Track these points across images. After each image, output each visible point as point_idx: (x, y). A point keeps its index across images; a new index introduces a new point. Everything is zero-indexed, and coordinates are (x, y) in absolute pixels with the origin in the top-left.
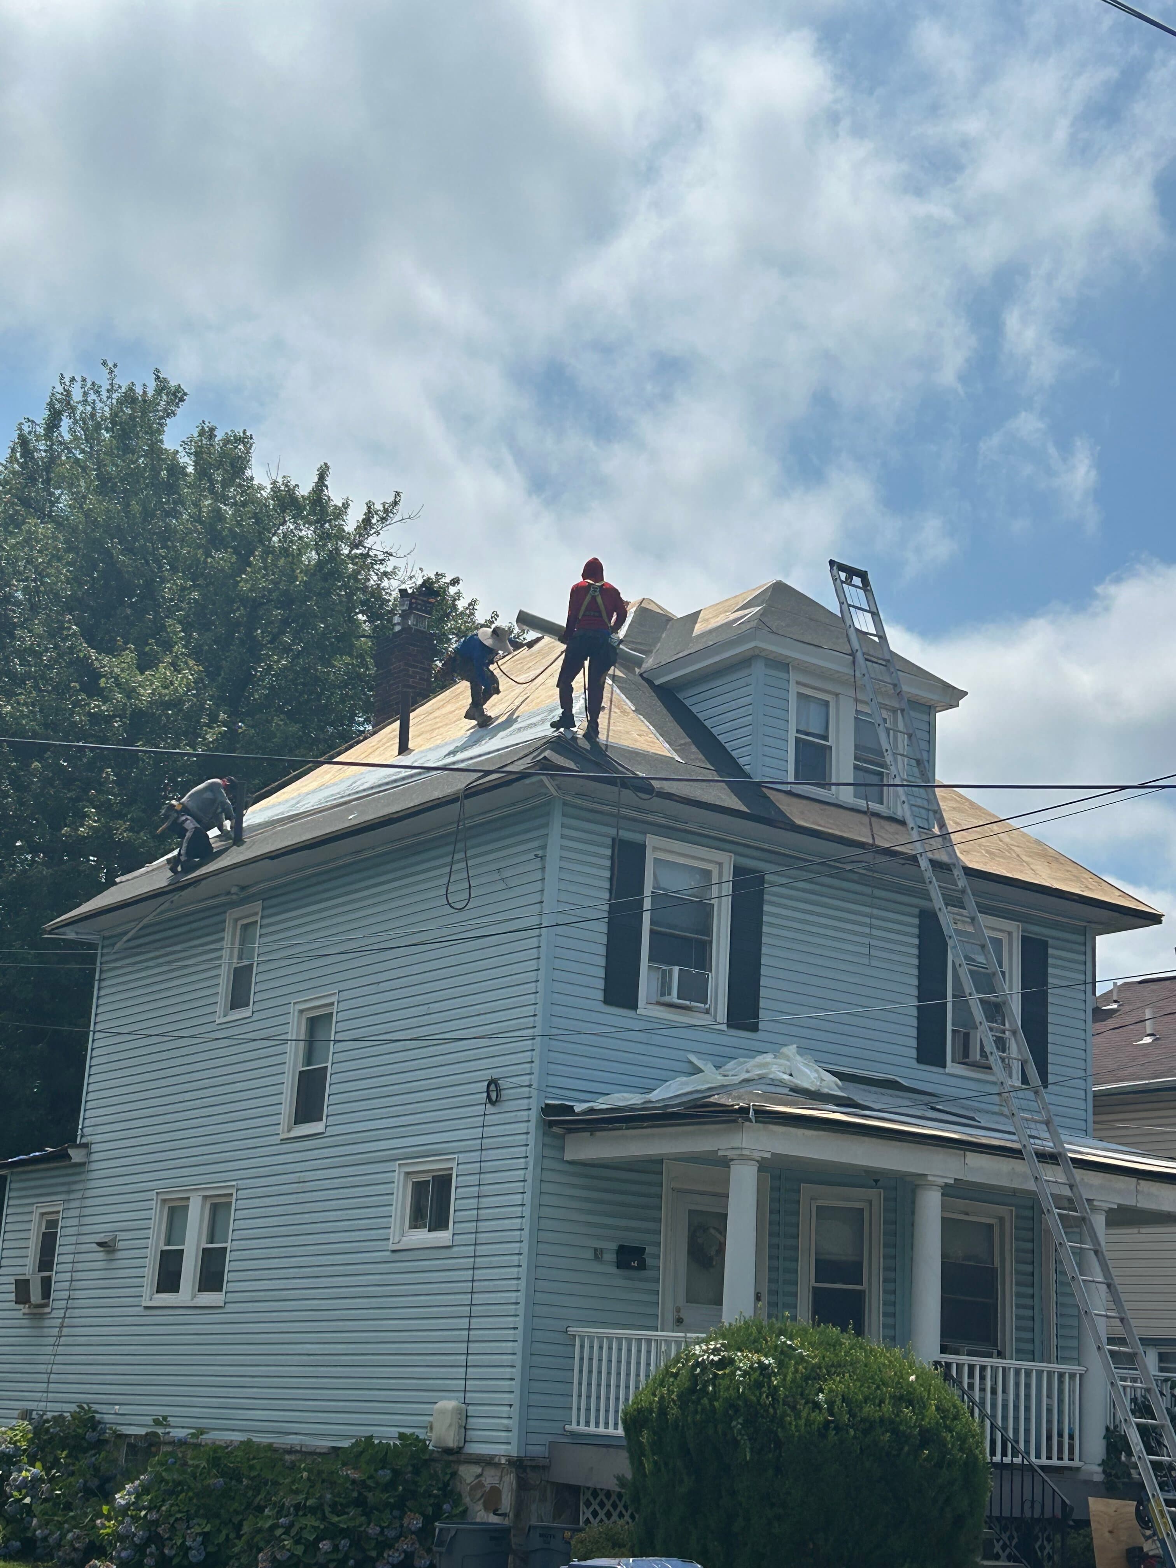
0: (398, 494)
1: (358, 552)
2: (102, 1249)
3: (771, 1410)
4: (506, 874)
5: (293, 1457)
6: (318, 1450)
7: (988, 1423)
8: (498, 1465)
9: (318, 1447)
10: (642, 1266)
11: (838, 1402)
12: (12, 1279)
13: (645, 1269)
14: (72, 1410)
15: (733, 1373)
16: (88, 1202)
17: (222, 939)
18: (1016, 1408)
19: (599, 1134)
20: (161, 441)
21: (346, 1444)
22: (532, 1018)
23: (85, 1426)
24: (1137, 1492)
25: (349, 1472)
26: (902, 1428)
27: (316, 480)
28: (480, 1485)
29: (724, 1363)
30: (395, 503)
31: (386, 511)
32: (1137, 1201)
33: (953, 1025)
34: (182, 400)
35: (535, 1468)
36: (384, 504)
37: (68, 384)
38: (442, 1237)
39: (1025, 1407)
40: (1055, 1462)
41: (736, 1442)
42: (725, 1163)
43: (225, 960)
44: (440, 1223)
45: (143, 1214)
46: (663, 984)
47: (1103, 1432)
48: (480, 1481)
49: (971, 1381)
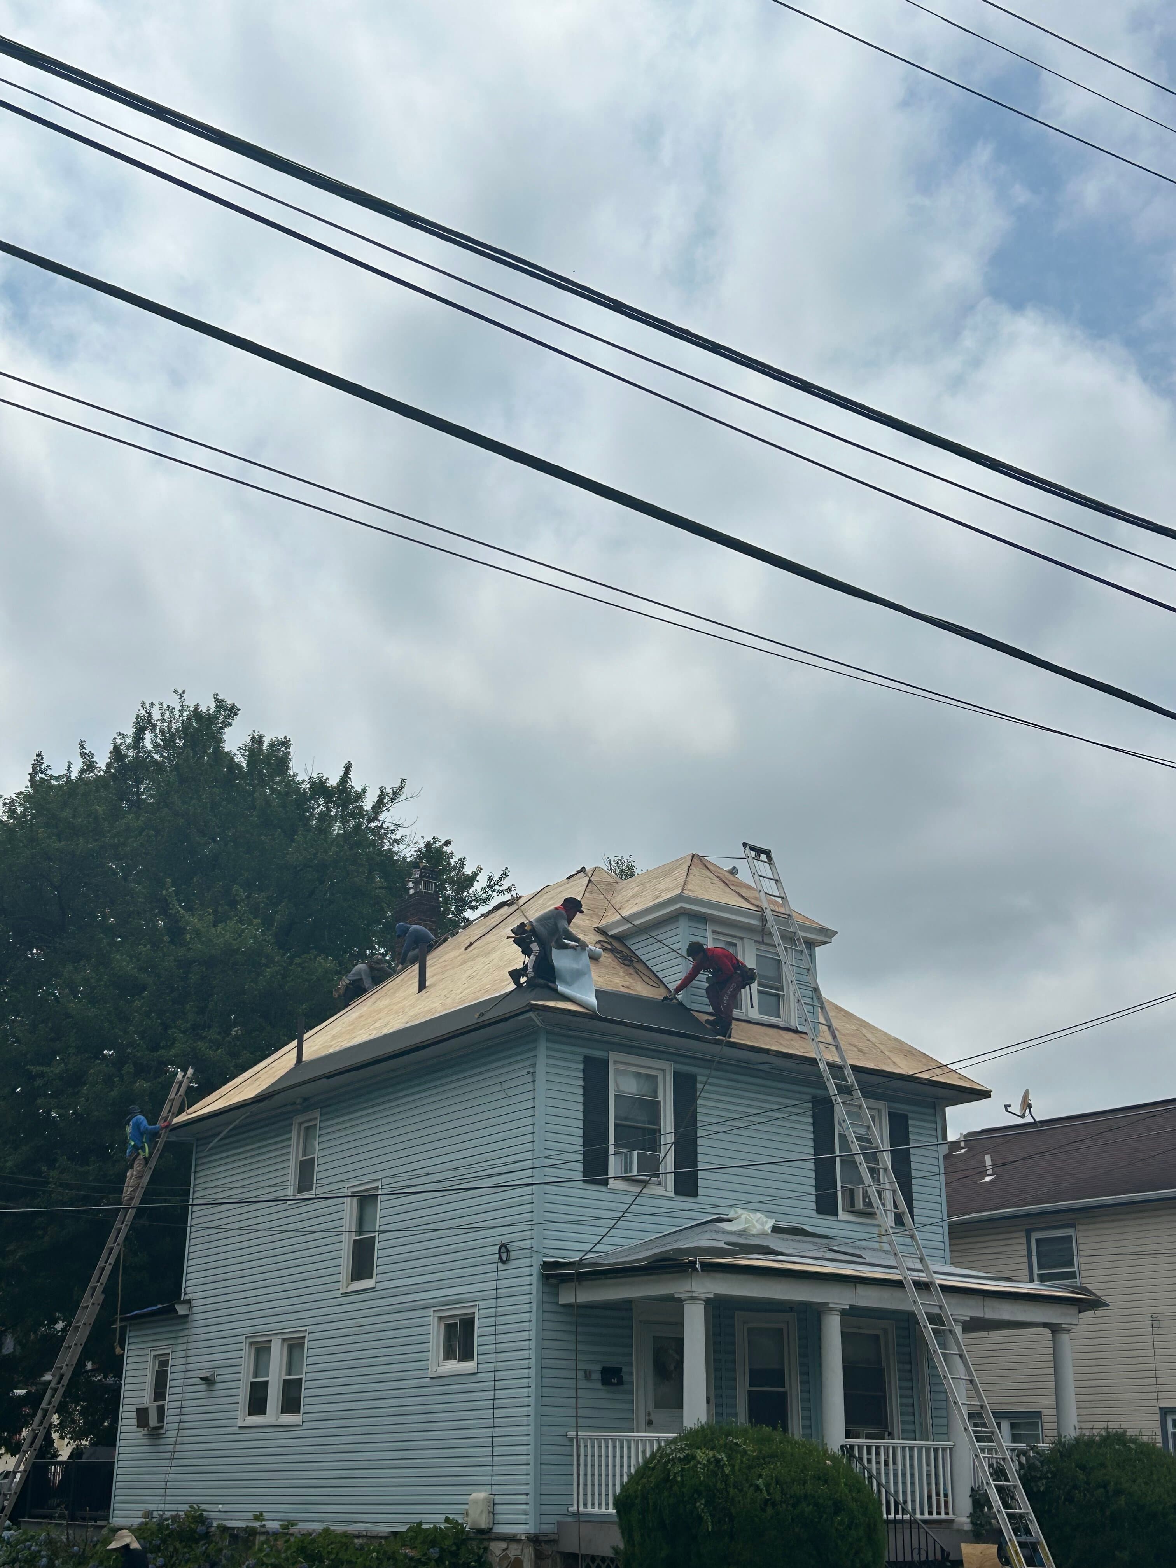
0: (403, 780)
1: (375, 824)
2: (203, 1382)
3: (725, 1493)
4: (506, 1086)
5: (361, 1541)
6: (380, 1535)
7: (883, 1491)
8: (520, 1540)
9: (381, 1532)
10: (621, 1382)
11: (773, 1484)
12: (134, 1408)
13: (623, 1384)
14: (185, 1509)
15: (696, 1466)
16: (191, 1346)
17: (290, 1139)
18: (904, 1475)
19: (584, 1283)
20: (223, 747)
21: (404, 1529)
22: (530, 1196)
23: (197, 1522)
24: (996, 1536)
25: (407, 1551)
26: (821, 1501)
27: (342, 774)
28: (506, 1557)
29: (689, 1458)
30: (401, 787)
31: (394, 793)
32: (984, 1314)
33: (842, 1182)
34: (236, 714)
35: (548, 1542)
36: (393, 788)
37: (148, 708)
38: (469, 1366)
39: (911, 1474)
40: (935, 1516)
41: (700, 1518)
42: (680, 1301)
43: (293, 1156)
44: (467, 1354)
45: (235, 1354)
46: (626, 1163)
47: (969, 1492)
48: (506, 1553)
49: (869, 1456)
